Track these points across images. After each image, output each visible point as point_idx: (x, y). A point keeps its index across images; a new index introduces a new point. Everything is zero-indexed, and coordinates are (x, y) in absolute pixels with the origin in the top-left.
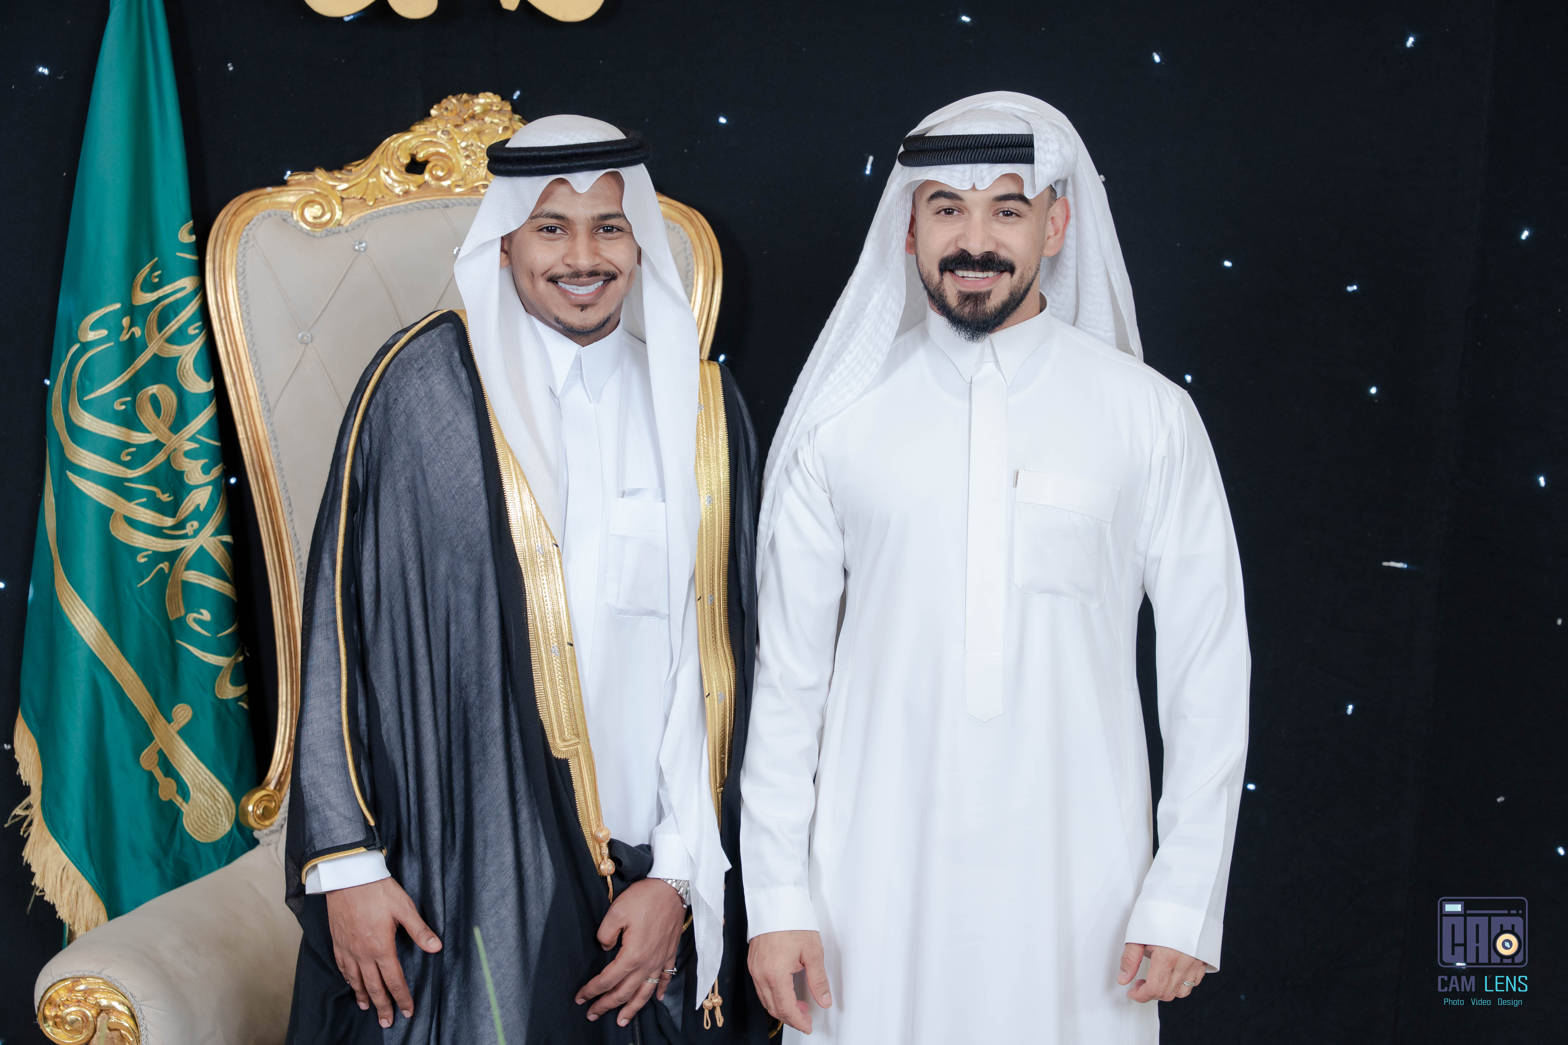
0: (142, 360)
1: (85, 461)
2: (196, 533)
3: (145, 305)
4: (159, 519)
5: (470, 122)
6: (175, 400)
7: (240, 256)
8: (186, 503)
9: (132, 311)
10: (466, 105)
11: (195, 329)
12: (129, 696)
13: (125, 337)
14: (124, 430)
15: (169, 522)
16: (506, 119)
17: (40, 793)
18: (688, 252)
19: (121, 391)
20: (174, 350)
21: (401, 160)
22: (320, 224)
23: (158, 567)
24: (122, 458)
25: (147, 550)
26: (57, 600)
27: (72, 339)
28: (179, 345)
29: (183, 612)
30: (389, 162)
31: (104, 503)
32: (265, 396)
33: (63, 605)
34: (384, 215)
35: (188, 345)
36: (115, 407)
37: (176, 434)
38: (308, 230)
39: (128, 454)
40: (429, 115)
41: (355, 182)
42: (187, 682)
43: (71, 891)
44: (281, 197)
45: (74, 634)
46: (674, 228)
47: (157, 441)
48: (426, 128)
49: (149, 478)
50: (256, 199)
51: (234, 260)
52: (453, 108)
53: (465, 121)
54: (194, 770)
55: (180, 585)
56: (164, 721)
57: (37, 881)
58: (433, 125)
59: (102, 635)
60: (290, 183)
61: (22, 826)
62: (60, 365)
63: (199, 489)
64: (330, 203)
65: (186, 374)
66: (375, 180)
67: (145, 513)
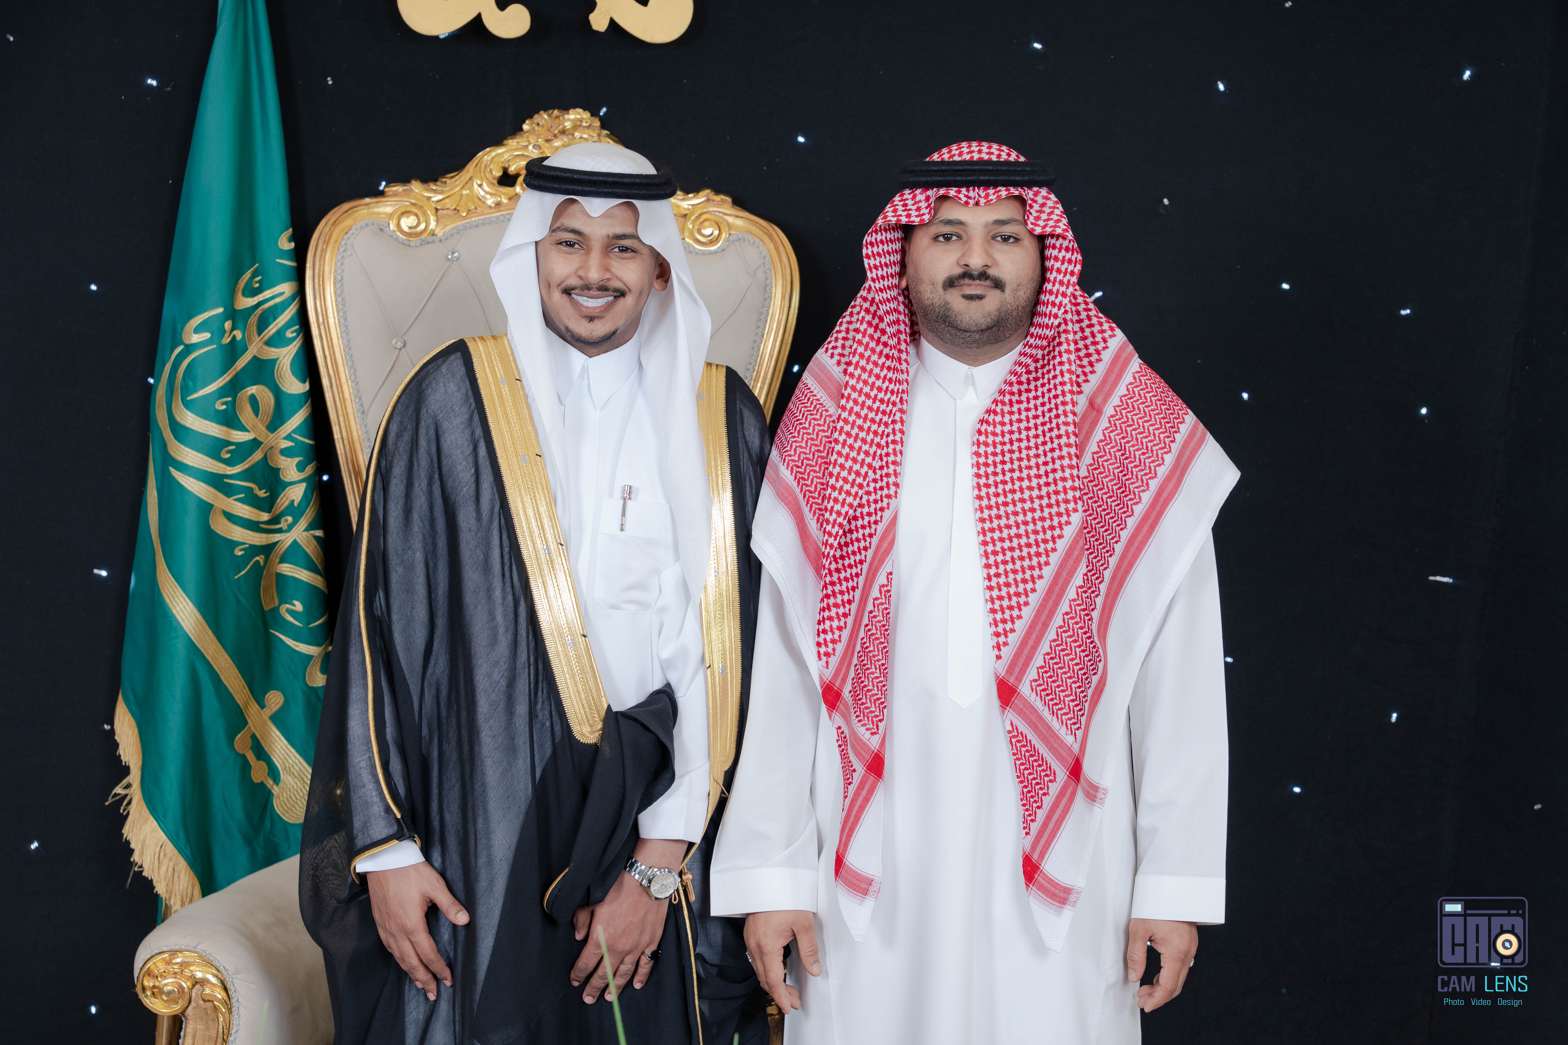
0: (242, 362)
1: (187, 458)
2: (290, 527)
3: (246, 309)
4: (256, 514)
5: (560, 137)
6: (273, 401)
7: (339, 264)
8: (281, 499)
9: (234, 315)
10: (557, 121)
11: (292, 332)
12: (225, 683)
13: (227, 340)
14: (224, 428)
15: (265, 517)
16: (595, 135)
17: (140, 773)
18: (767, 267)
19: (223, 392)
20: (272, 353)
21: (494, 173)
22: (415, 234)
23: (255, 560)
24: (222, 455)
25: (245, 544)
26: (159, 590)
27: (176, 341)
28: (276, 347)
29: (277, 602)
30: (482, 175)
31: (205, 499)
32: (360, 398)
33: (165, 595)
34: (477, 226)
35: (286, 348)
36: (217, 407)
37: (273, 433)
38: (404, 240)
39: (228, 452)
40: (521, 130)
41: (449, 194)
42: (280, 671)
43: (168, 867)
44: (379, 207)
45: (174, 624)
46: (754, 243)
47: (255, 440)
48: (518, 142)
49: (247, 475)
50: (355, 209)
51: (333, 268)
52: (544, 124)
53: (555, 136)
54: (285, 754)
55: (274, 577)
56: (257, 706)
57: (136, 857)
58: (525, 139)
59: (201, 624)
60: (387, 194)
61: (122, 805)
62: (164, 365)
63: (294, 486)
64: (425, 213)
65: (283, 376)
66: (468, 191)
67: (242, 509)
